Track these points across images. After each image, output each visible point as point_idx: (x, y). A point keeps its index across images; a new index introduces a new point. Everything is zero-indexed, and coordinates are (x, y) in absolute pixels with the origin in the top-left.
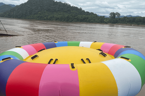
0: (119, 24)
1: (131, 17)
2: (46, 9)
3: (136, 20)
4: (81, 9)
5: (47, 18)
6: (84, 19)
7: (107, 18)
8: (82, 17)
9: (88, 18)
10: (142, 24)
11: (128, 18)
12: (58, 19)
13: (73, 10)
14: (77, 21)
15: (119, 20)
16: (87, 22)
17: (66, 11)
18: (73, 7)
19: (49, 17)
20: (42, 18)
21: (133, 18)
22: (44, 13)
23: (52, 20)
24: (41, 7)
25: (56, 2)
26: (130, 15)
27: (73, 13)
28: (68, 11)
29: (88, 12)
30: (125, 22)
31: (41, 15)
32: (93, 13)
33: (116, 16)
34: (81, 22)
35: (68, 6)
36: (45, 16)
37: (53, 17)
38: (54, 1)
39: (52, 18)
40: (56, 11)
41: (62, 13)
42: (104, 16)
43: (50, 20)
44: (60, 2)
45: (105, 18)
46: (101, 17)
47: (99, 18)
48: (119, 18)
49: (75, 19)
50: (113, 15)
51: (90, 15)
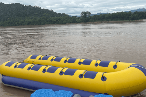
0: (90, 22)
1: (101, 15)
2: (16, 14)
3: (106, 17)
4: (52, 11)
5: (18, 23)
6: (57, 21)
7: (79, 18)
8: (54, 19)
9: (60, 20)
10: (111, 20)
11: (98, 16)
12: (30, 23)
13: (44, 13)
14: (49, 24)
15: (90, 18)
16: (60, 23)
17: (37, 14)
18: (44, 9)
19: (20, 22)
20: (13, 24)
21: (103, 15)
22: (14, 18)
23: (24, 25)
24: (10, 12)
25: (26, 6)
26: (100, 13)
27: (44, 16)
28: (39, 14)
29: (59, 14)
30: (96, 20)
31: (11, 21)
32: (65, 14)
33: (87, 15)
34: (54, 23)
35: (38, 9)
36: (16, 22)
37: (25, 21)
38: (24, 5)
39: (23, 23)
40: (27, 16)
41: (33, 17)
42: (76, 16)
43: (22, 25)
44: (30, 6)
45: (77, 18)
46: (73, 17)
47: (72, 19)
48: (90, 16)
49: (48, 21)
50: (84, 14)
51: (62, 16)
